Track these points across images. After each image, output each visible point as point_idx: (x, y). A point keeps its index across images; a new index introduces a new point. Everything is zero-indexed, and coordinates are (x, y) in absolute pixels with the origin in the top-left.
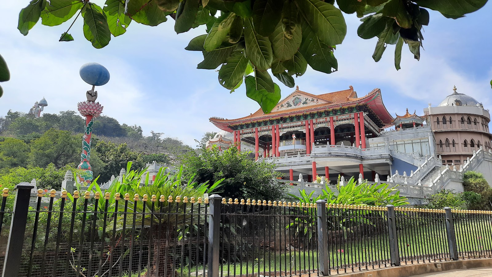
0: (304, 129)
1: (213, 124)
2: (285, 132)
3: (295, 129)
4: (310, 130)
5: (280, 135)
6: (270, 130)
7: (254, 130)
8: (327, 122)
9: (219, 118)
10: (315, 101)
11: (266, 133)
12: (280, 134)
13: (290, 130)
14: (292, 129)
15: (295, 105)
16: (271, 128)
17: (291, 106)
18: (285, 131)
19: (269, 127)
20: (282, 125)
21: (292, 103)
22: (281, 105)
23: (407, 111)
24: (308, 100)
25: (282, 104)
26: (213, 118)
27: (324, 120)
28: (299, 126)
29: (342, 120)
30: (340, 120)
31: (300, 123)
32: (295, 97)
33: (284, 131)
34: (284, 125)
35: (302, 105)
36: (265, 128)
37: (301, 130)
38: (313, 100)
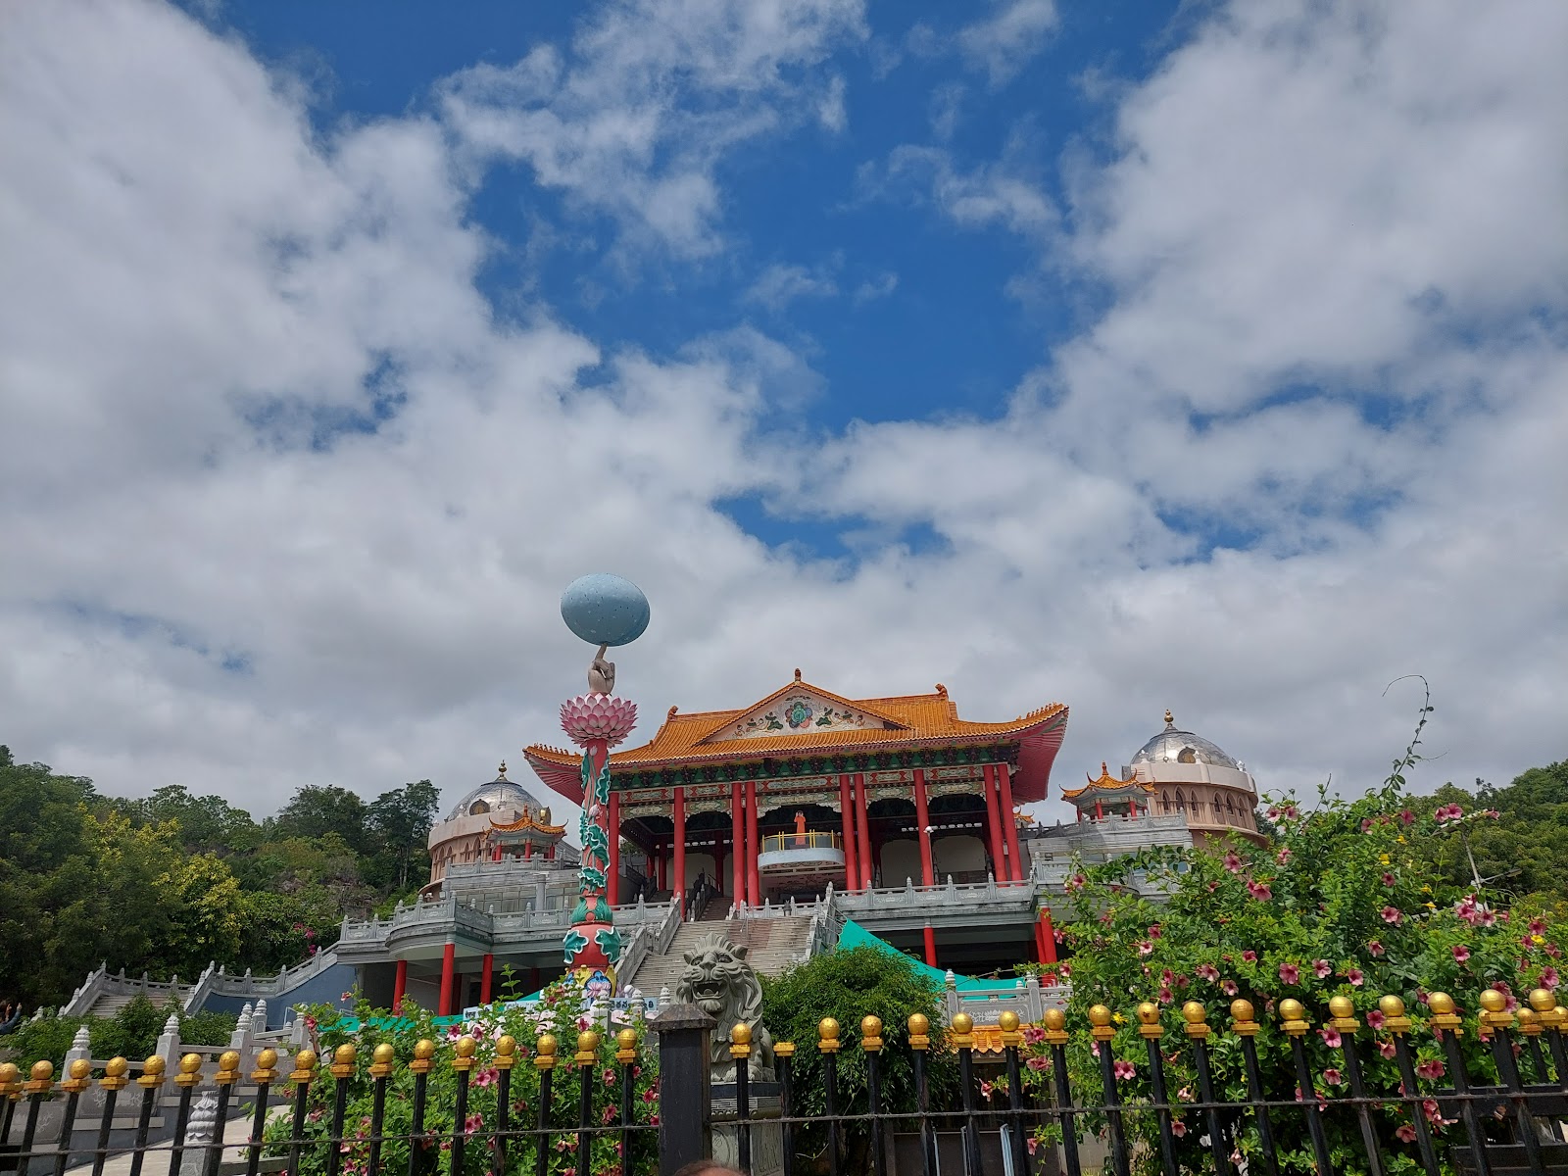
0: (836, 799)
1: (533, 766)
2: (776, 808)
3: (808, 798)
4: (853, 804)
5: (760, 815)
6: (724, 797)
7: (670, 794)
8: (905, 784)
9: (554, 750)
10: (855, 718)
11: (710, 806)
12: (759, 812)
13: (789, 800)
14: (799, 799)
15: (794, 725)
16: (727, 790)
17: (780, 727)
18: (777, 803)
19: (721, 787)
20: (765, 784)
21: (783, 720)
22: (749, 721)
23: (1105, 768)
24: (833, 714)
25: (752, 720)
26: (536, 747)
27: (897, 777)
28: (819, 790)
29: (950, 782)
30: (942, 782)
31: (822, 782)
32: (793, 702)
33: (774, 804)
34: (773, 785)
35: (813, 728)
36: (708, 791)
37: (826, 804)
38: (847, 717)
